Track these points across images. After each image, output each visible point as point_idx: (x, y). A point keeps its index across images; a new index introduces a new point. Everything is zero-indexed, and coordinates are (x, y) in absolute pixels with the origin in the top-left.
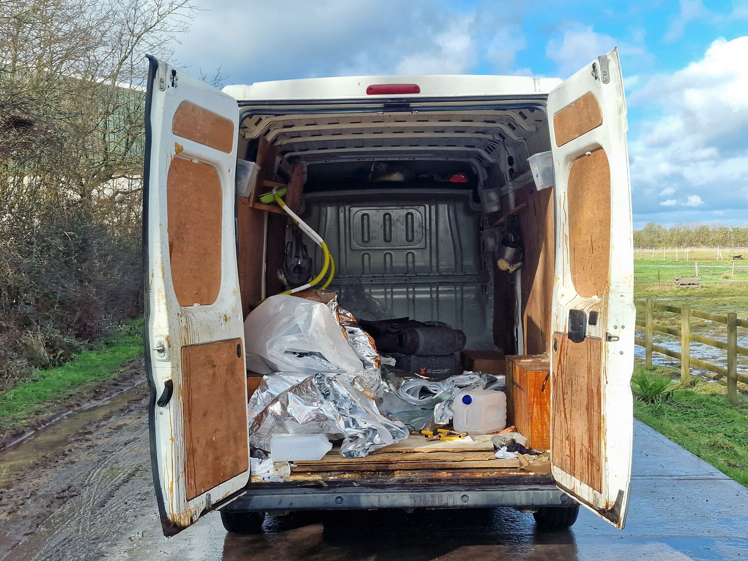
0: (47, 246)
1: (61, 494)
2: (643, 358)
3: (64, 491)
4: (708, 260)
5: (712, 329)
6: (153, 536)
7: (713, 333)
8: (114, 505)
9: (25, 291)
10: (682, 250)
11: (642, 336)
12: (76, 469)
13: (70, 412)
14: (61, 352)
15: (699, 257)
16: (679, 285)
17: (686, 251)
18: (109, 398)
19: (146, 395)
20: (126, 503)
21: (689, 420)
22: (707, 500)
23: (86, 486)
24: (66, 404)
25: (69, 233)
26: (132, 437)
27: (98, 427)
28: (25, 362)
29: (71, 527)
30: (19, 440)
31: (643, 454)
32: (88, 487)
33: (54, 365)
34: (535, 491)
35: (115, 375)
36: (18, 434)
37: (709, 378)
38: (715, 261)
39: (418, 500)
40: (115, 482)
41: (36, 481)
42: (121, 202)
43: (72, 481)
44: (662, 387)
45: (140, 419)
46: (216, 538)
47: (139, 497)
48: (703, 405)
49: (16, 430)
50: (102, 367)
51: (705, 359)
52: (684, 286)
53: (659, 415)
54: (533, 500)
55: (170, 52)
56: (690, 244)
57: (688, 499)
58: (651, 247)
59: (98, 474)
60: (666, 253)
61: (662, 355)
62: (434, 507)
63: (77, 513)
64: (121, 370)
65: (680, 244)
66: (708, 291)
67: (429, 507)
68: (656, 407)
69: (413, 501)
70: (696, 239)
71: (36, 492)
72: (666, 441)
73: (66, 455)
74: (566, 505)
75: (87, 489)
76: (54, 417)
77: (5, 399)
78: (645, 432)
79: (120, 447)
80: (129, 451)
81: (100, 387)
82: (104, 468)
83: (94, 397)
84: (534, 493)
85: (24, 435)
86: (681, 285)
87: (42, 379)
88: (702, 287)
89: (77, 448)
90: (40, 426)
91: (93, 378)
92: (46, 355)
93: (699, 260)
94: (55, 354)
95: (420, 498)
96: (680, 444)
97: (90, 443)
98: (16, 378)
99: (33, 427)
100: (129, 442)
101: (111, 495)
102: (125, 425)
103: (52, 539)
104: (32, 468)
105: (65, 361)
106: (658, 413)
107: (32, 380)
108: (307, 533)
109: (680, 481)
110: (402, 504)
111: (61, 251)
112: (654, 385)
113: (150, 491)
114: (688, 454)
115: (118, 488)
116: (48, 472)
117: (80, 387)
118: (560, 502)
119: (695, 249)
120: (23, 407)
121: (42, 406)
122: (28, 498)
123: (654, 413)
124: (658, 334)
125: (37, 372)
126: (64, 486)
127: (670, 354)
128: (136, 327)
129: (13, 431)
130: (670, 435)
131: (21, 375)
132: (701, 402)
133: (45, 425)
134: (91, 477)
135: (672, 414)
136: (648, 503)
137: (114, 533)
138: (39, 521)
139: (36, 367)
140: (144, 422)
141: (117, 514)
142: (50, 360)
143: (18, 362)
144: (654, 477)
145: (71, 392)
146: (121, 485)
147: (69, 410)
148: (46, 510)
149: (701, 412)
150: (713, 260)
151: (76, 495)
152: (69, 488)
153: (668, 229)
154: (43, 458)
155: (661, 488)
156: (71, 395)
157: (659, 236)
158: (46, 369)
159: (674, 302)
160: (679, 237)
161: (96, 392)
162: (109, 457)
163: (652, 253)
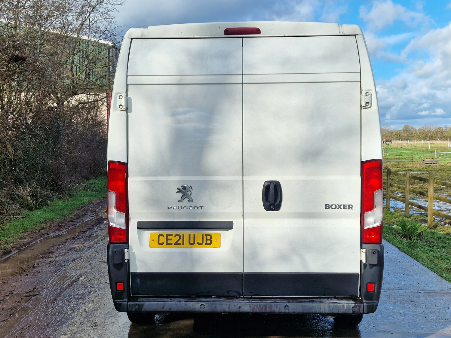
0: (34, 135)
1: (28, 293)
2: (402, 209)
3: (30, 292)
4: (442, 148)
5: (446, 192)
6: (83, 324)
7: (447, 194)
8: (61, 302)
9: (20, 162)
10: (426, 142)
11: (402, 196)
12: (40, 277)
13: (42, 238)
14: (40, 200)
15: (437, 146)
16: (425, 163)
17: (429, 143)
18: (67, 230)
19: (90, 229)
20: (68, 301)
21: (433, 250)
22: (449, 308)
23: (44, 288)
24: (40, 233)
25: (48, 127)
26: (78, 256)
27: (57, 248)
28: (17, 206)
29: (32, 316)
30: (8, 256)
31: (405, 275)
32: (46, 289)
33: (36, 208)
34: (335, 304)
35: (73, 215)
36: (7, 253)
37: (445, 223)
38: (446, 149)
39: (255, 308)
40: (63, 286)
41: (14, 284)
42: (82, 108)
43: (36, 285)
44: (416, 229)
45: (84, 244)
46: (123, 327)
47: (77, 296)
48: (442, 241)
49: (6, 250)
50: (65, 210)
51: (442, 211)
52: (428, 165)
53: (414, 248)
54: (333, 310)
55: (113, 18)
56: (431, 139)
57: (436, 307)
58: (407, 140)
59: (54, 281)
60: (416, 144)
61: (415, 207)
62: (266, 313)
63: (36, 307)
64: (77, 212)
65: (425, 138)
66: (442, 168)
67: (262, 313)
68: (412, 243)
69: (252, 308)
70: (435, 135)
71: (13, 291)
72: (420, 266)
73: (35, 267)
74: (355, 314)
75: (45, 291)
76: (31, 241)
77: (3, 229)
78: (406, 260)
79: (70, 262)
80: (75, 266)
81: (62, 223)
82: (57, 276)
83: (58, 229)
84: (334, 305)
85: (10, 254)
86: (426, 163)
87: (28, 217)
88: (439, 165)
89: (42, 262)
90: (22, 247)
91: (59, 216)
92: (31, 202)
93: (437, 148)
94: (37, 201)
95: (257, 307)
96: (429, 268)
97: (51, 259)
98: (12, 216)
99: (17, 248)
100: (75, 260)
101: (59, 295)
102: (74, 248)
103: (18, 325)
104: (13, 275)
105: (42, 206)
106: (414, 247)
107: (21, 217)
108: (183, 325)
109: (430, 294)
110: (244, 311)
111: (43, 138)
112: (411, 228)
113: (84, 293)
114: (435, 275)
115: (65, 290)
116: (22, 278)
117: (50, 223)
118: (352, 312)
119: (434, 142)
120: (13, 235)
121: (25, 235)
122: (7, 296)
123: (412, 246)
124: (412, 194)
125: (25, 212)
126: (31, 289)
127: (420, 207)
128: (89, 185)
129: (4, 250)
130: (423, 262)
131: (15, 214)
132: (441, 239)
133: (25, 246)
134: (49, 282)
135: (422, 246)
136: (409, 309)
137: (58, 321)
138: (12, 312)
139: (25, 209)
140: (86, 246)
141: (62, 308)
142: (34, 204)
143: (13, 206)
144: (413, 291)
145: (44, 225)
146: (67, 288)
147: (41, 237)
148: (18, 304)
149: (441, 245)
150: (445, 148)
151: (38, 295)
152: (34, 289)
153: (417, 129)
154: (20, 269)
155: (418, 299)
156: (43, 228)
157: (412, 134)
158: (31, 211)
159: (422, 174)
160: (424, 134)
161: (59, 226)
162: (62, 269)
163: (407, 144)
